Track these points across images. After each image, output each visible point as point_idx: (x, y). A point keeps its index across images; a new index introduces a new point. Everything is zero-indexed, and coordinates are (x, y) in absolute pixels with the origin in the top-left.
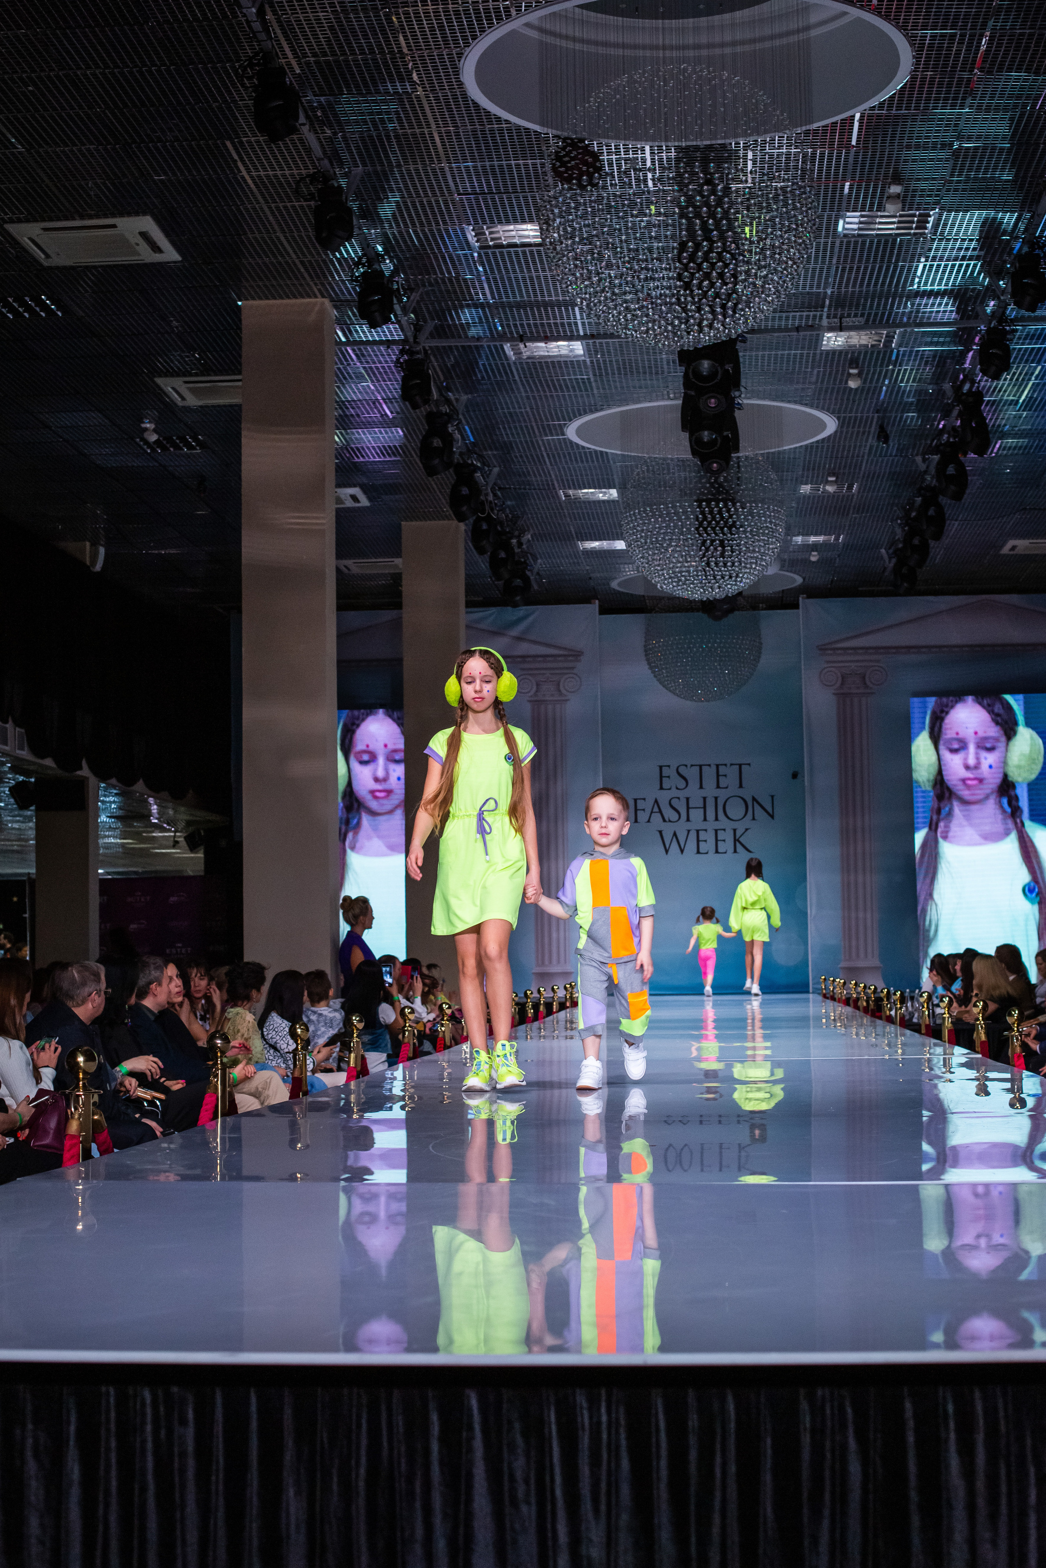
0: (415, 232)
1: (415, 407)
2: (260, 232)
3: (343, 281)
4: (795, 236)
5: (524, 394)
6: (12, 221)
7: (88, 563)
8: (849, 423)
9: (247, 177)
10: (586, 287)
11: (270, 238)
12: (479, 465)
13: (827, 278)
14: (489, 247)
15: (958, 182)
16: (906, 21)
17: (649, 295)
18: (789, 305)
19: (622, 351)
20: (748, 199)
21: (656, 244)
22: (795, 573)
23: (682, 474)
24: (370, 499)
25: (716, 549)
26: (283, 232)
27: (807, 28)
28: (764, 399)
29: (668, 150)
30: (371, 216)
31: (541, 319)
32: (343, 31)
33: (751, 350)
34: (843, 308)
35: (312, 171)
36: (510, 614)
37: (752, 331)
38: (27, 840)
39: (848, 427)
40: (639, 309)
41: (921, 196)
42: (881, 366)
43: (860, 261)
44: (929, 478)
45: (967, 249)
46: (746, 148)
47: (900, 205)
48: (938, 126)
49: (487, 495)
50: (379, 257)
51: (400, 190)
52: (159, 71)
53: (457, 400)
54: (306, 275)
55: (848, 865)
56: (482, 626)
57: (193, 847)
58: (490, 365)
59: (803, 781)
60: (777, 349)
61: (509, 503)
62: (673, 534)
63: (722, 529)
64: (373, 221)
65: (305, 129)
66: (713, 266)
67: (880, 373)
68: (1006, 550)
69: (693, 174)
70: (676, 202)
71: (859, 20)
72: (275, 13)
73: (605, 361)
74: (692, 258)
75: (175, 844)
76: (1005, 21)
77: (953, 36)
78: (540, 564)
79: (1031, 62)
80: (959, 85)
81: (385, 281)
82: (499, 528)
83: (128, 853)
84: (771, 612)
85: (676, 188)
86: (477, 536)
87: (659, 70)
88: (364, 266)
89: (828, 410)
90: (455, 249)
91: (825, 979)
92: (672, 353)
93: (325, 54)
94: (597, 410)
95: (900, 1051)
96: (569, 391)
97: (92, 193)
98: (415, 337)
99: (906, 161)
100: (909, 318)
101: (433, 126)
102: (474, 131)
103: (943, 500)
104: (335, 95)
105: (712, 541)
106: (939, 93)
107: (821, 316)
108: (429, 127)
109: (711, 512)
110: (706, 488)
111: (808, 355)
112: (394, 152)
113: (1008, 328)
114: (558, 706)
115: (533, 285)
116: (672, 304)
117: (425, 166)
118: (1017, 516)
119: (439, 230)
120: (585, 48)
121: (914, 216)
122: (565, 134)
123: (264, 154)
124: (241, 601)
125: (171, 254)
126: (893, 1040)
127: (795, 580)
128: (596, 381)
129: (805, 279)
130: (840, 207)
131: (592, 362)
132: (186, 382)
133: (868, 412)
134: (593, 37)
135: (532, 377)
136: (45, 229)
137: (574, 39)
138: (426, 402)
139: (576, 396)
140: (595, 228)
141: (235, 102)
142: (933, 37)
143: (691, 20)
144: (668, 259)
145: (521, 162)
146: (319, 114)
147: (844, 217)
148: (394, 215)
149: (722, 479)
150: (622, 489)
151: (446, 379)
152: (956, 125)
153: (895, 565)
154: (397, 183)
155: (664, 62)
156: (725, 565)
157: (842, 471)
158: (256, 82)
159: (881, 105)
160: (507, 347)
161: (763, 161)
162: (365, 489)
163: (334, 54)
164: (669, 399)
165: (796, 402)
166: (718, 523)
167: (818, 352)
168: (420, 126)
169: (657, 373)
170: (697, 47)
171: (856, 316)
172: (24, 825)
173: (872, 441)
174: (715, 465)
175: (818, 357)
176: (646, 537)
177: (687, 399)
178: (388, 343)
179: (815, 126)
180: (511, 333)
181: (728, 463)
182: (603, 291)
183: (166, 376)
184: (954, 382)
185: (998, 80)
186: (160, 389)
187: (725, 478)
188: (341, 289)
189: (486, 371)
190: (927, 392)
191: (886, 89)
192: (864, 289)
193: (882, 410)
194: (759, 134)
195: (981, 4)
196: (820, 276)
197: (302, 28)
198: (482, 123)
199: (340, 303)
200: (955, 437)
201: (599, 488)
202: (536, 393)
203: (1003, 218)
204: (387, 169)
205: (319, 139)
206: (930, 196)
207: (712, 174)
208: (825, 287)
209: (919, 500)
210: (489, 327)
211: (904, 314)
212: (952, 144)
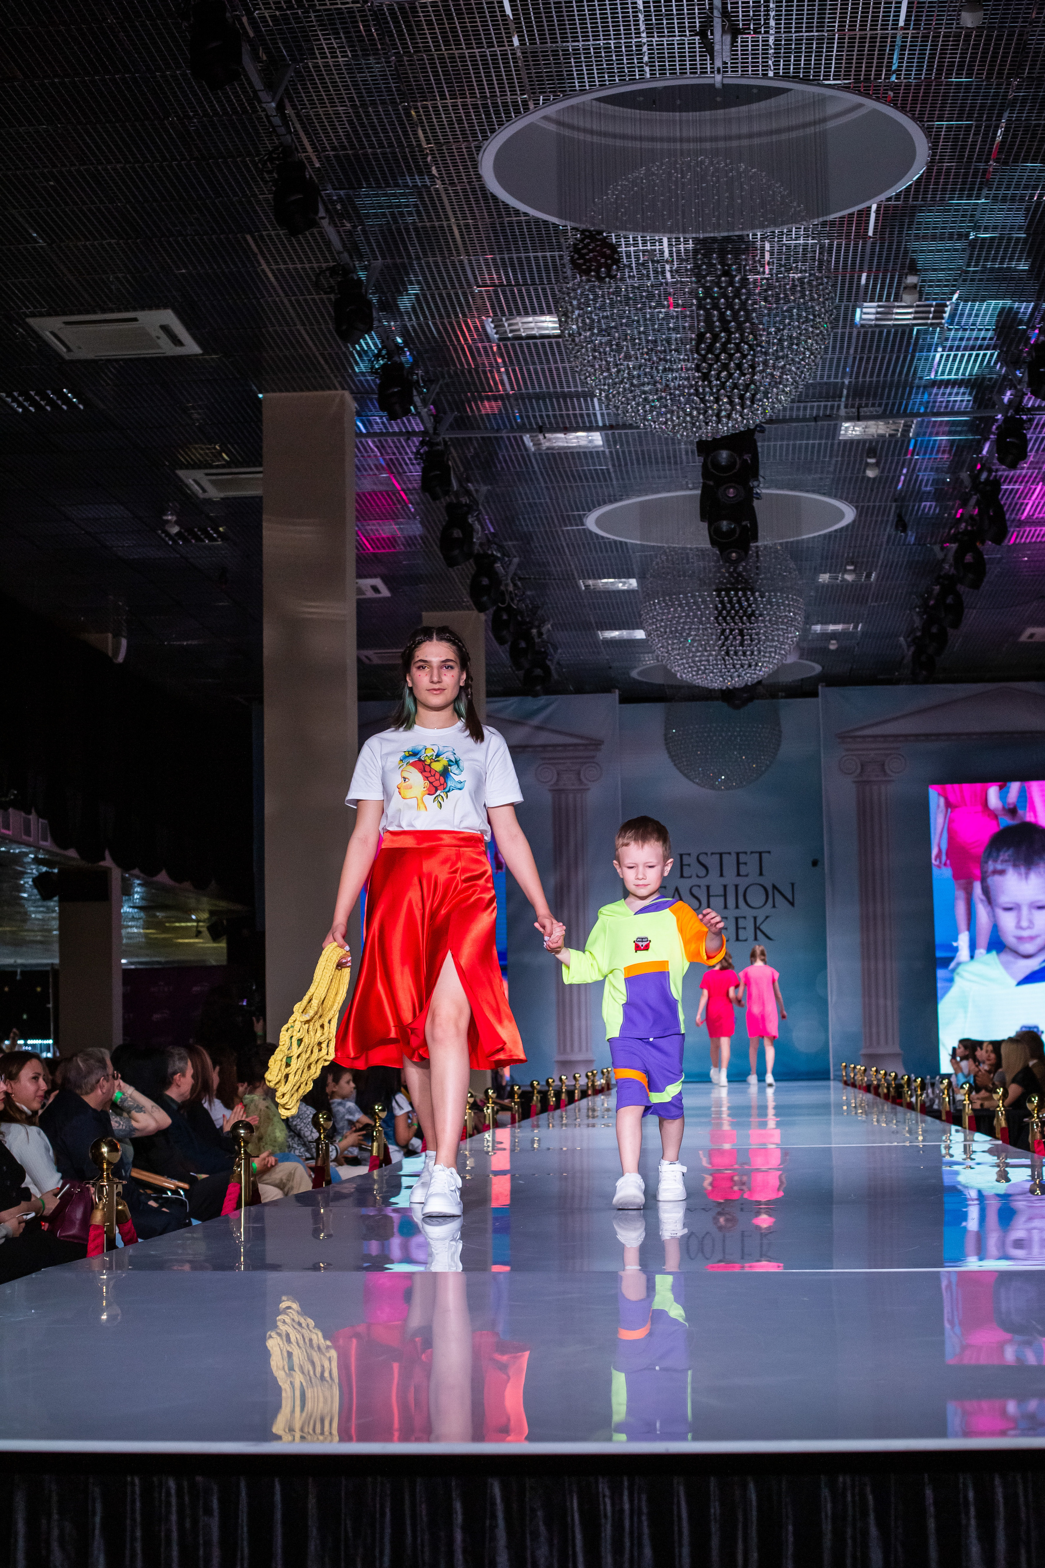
0: (435, 324)
1: (435, 498)
2: (281, 325)
3: (362, 373)
4: (812, 327)
5: (543, 484)
6: (33, 315)
7: (110, 654)
8: (867, 513)
9: (267, 270)
10: (605, 378)
11: (290, 331)
12: (499, 555)
13: (844, 368)
14: (508, 339)
15: (974, 272)
16: (922, 113)
17: (667, 386)
18: (807, 396)
19: (641, 442)
20: (766, 291)
21: (674, 336)
22: (814, 661)
23: (701, 564)
24: (390, 589)
25: (735, 638)
26: (303, 324)
27: (824, 120)
28: (782, 488)
29: (686, 241)
30: (390, 308)
31: (561, 410)
32: (362, 125)
33: (769, 440)
34: (861, 398)
35: (332, 264)
36: (530, 703)
37: (770, 421)
38: (50, 931)
39: (866, 516)
40: (658, 400)
41: (938, 286)
42: (899, 455)
43: (877, 351)
44: (947, 566)
45: (984, 339)
46: (763, 239)
47: (917, 296)
48: (954, 216)
49: (507, 585)
50: (399, 349)
51: (419, 283)
52: (179, 165)
53: (477, 491)
54: (326, 367)
55: (868, 952)
56: (503, 716)
57: (215, 937)
58: (510, 456)
59: (824, 869)
60: (795, 439)
61: (529, 593)
62: (693, 623)
63: (741, 618)
64: (393, 312)
65: (325, 223)
66: (731, 357)
67: (898, 463)
68: (1023, 638)
69: (711, 265)
70: (693, 293)
71: (875, 111)
72: (294, 107)
73: (623, 452)
74: (710, 349)
75: (198, 934)
76: (1021, 112)
77: (969, 127)
78: (560, 654)
80: (975, 176)
81: (405, 373)
82: (519, 618)
83: (151, 944)
84: (790, 700)
85: (694, 279)
86: (497, 627)
87: (676, 162)
88: (383, 358)
89: (846, 500)
90: (473, 340)
91: (845, 1066)
92: (691, 443)
93: (344, 148)
94: (616, 501)
95: (920, 1138)
96: (587, 481)
97: (113, 287)
98: (435, 429)
99: (922, 251)
100: (926, 408)
101: (453, 220)
102: (493, 224)
103: (961, 588)
104: (354, 188)
105: (732, 630)
106: (955, 184)
107: (839, 406)
108: (447, 220)
109: (730, 602)
110: (725, 578)
111: (826, 444)
112: (413, 245)
113: (1024, 417)
114: (579, 795)
115: (552, 376)
116: (690, 394)
117: (444, 258)
118: (1035, 604)
119: (459, 323)
120: (603, 141)
121: (931, 306)
122: (583, 227)
123: (284, 247)
124: (262, 692)
125: (192, 347)
126: (914, 1127)
127: (813, 668)
128: (615, 472)
129: (823, 370)
130: (857, 297)
131: (611, 452)
133: (886, 501)
134: (611, 129)
135: (552, 468)
136: (67, 323)
137: (592, 132)
138: (447, 493)
139: (595, 487)
140: (614, 320)
141: (255, 196)
142: (949, 128)
143: (708, 113)
144: (686, 350)
145: (540, 254)
146: (339, 207)
147: (862, 307)
148: (413, 308)
149: (741, 569)
150: (641, 579)
151: (466, 469)
152: (972, 216)
153: (914, 653)
154: (416, 276)
155: (682, 155)
156: (744, 654)
157: (860, 560)
158: (275, 175)
159: (898, 197)
160: (527, 438)
161: (780, 252)
162: (386, 580)
163: (353, 147)
164: (688, 489)
165: (814, 492)
166: (737, 612)
167: (836, 441)
168: (439, 219)
169: (676, 463)
170: (715, 139)
171: (873, 405)
172: (47, 915)
173: (890, 530)
174: (734, 555)
175: (836, 447)
176: (666, 627)
177: (705, 489)
178: (409, 435)
179: (832, 217)
180: (531, 424)
181: (746, 553)
182: (622, 382)
183: (187, 468)
184: (972, 471)
185: (1015, 171)
186: (182, 481)
187: (744, 567)
188: (360, 381)
189: (506, 461)
190: (944, 481)
191: (903, 180)
192: (882, 379)
193: (900, 499)
194: (776, 226)
195: (996, 95)
196: (838, 366)
197: (321, 123)
198: (500, 216)
199: (361, 395)
200: (972, 526)
201: (619, 578)
202: (555, 484)
203: (1019, 308)
204: (406, 261)
205: (339, 232)
206: (946, 286)
207: (730, 266)
208: (843, 378)
209: (937, 588)
210: (508, 417)
211: (921, 403)
212: (968, 235)
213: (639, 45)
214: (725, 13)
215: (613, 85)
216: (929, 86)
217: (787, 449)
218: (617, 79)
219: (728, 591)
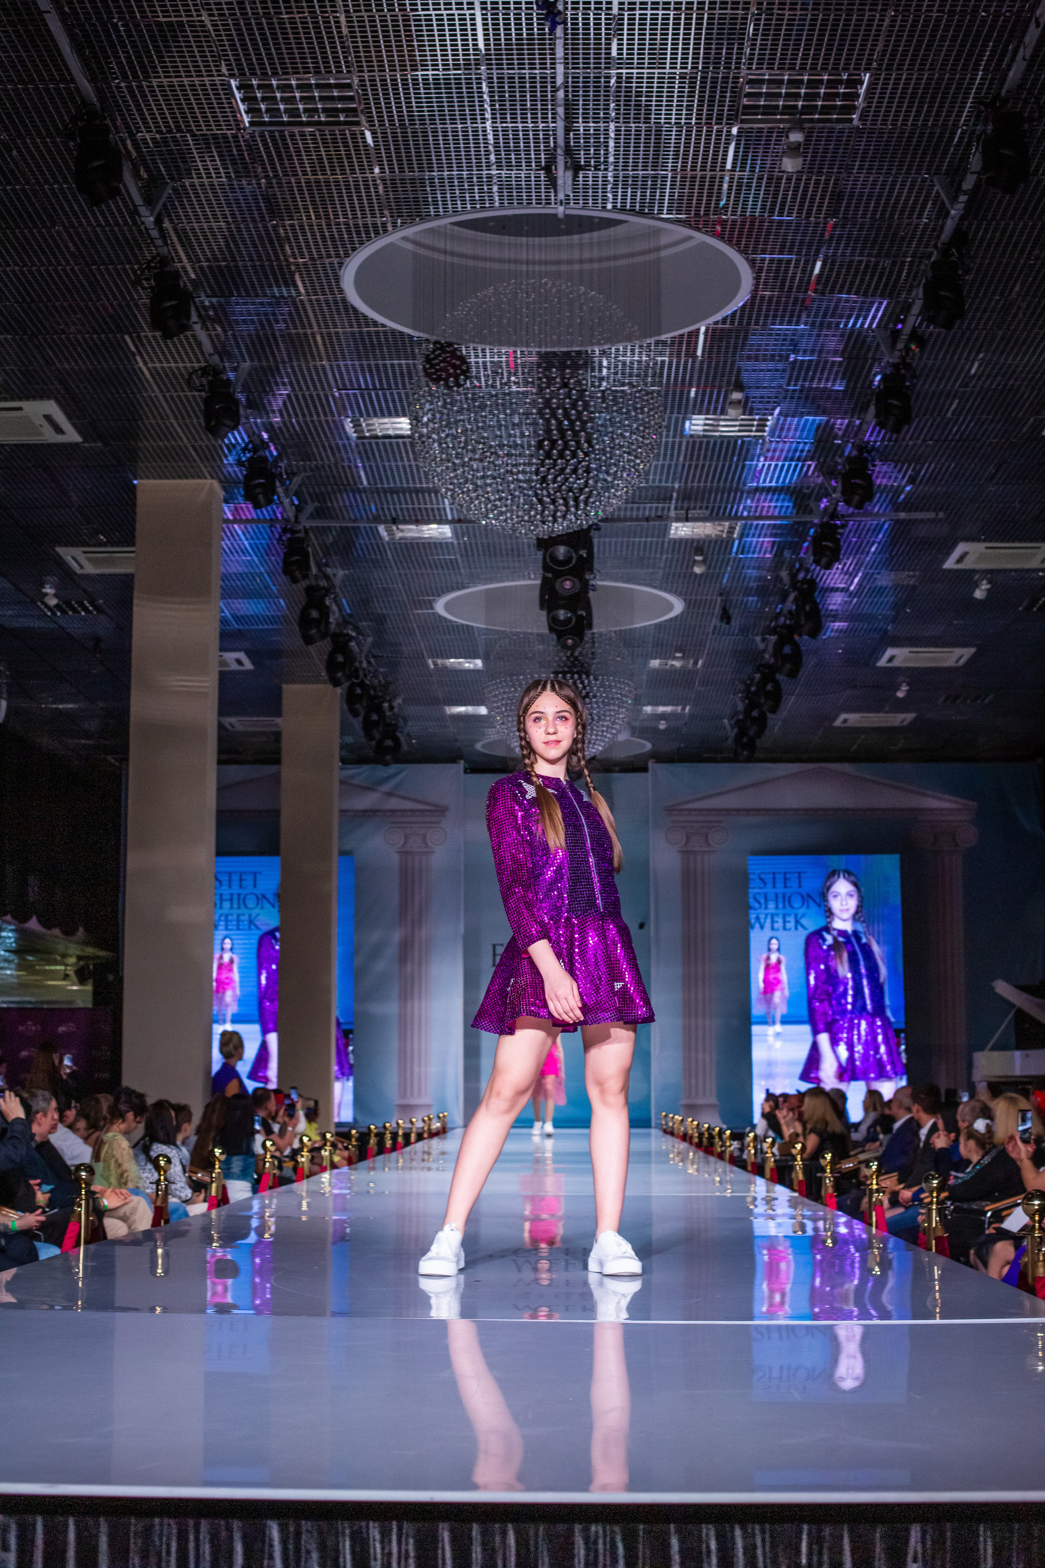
0: (298, 422)
1: (294, 580)
2: (155, 418)
3: (230, 465)
4: (643, 437)
5: (396, 571)
8: (694, 605)
9: (144, 368)
10: (451, 478)
11: (164, 424)
12: (354, 634)
13: (675, 473)
14: (365, 437)
15: (794, 391)
16: (747, 246)
17: (509, 486)
18: (640, 497)
19: (487, 535)
20: (603, 402)
22: (644, 739)
23: (540, 648)
24: (253, 663)
26: (176, 418)
27: (658, 249)
28: (616, 580)
29: (530, 354)
30: (257, 406)
31: (413, 503)
32: (235, 241)
33: (605, 537)
34: (689, 499)
35: (203, 364)
36: (381, 771)
37: (605, 520)
39: (694, 608)
40: (499, 500)
41: (760, 402)
42: (724, 554)
43: (705, 460)
44: (767, 656)
45: (802, 451)
46: (601, 355)
47: (741, 410)
48: (776, 340)
49: (361, 662)
50: (264, 445)
51: (284, 384)
52: (64, 270)
53: (335, 575)
55: (690, 1010)
56: (357, 781)
57: (82, 981)
58: (366, 545)
59: (649, 932)
60: (629, 537)
61: (382, 670)
64: (259, 410)
65: (197, 327)
66: (567, 463)
67: (722, 562)
68: (838, 723)
69: (551, 378)
70: (534, 403)
71: (704, 242)
72: (171, 221)
73: (471, 544)
74: (548, 455)
75: (66, 977)
76: (837, 248)
77: (789, 261)
78: (412, 727)
79: (860, 286)
80: (795, 304)
81: (269, 466)
82: (372, 692)
83: (22, 986)
84: (621, 775)
85: (534, 390)
86: (351, 699)
87: (521, 283)
88: (249, 451)
89: (675, 593)
90: (334, 438)
91: (666, 1116)
92: (530, 539)
93: (216, 259)
94: (464, 588)
95: (729, 1188)
96: (438, 569)
98: (296, 517)
99: (746, 371)
100: (749, 512)
101: (316, 328)
102: (353, 333)
103: (779, 676)
104: (226, 296)
106: (776, 310)
107: (669, 508)
108: (311, 327)
110: (562, 661)
111: (657, 543)
112: (279, 350)
113: (839, 523)
114: (424, 857)
115: (406, 473)
116: (529, 496)
117: (307, 362)
118: (849, 692)
119: (320, 422)
120: (456, 260)
121: (754, 420)
122: (435, 339)
123: (160, 348)
124: (128, 754)
125: (72, 436)
126: (724, 1177)
127: (644, 746)
128: (463, 561)
129: (655, 474)
130: (686, 409)
131: (459, 544)
132: (85, 552)
133: (712, 596)
134: (464, 250)
135: (404, 556)
137: (445, 252)
138: (305, 577)
139: (444, 575)
141: (133, 299)
142: (772, 261)
143: (552, 239)
144: (526, 455)
145: (396, 362)
146: (211, 313)
147: (690, 419)
148: (282, 406)
149: (576, 654)
150: (486, 659)
151: (325, 556)
152: (792, 340)
153: (736, 735)
154: (282, 378)
155: (527, 276)
157: (688, 648)
158: (153, 282)
159: (724, 321)
160: (382, 529)
161: (616, 366)
162: (249, 654)
163: (225, 260)
164: (530, 579)
165: (646, 585)
167: (666, 540)
168: (304, 327)
169: (519, 555)
170: (558, 262)
171: (701, 508)
173: (715, 621)
174: (570, 641)
176: (506, 704)
177: (544, 579)
178: (272, 522)
179: (663, 337)
180: (385, 515)
181: (582, 639)
183: (66, 546)
184: (791, 570)
185: (830, 301)
186: (60, 557)
187: (581, 654)
188: (228, 472)
189: (362, 549)
190: (766, 580)
191: (730, 305)
192: (709, 484)
193: (724, 593)
194: (613, 343)
195: (814, 232)
196: (668, 473)
197: (196, 236)
198: (360, 326)
199: (228, 484)
200: (791, 620)
201: (465, 658)
202: (408, 571)
203: (834, 424)
204: (272, 364)
205: (210, 336)
206: (768, 402)
207: (569, 379)
208: (673, 482)
209: (758, 676)
210: (365, 510)
211: (744, 508)
212: (788, 357)
213: (490, 177)
214: (569, 151)
215: (464, 211)
216: (753, 222)
217: (622, 546)
218: (469, 206)
219: (564, 673)
